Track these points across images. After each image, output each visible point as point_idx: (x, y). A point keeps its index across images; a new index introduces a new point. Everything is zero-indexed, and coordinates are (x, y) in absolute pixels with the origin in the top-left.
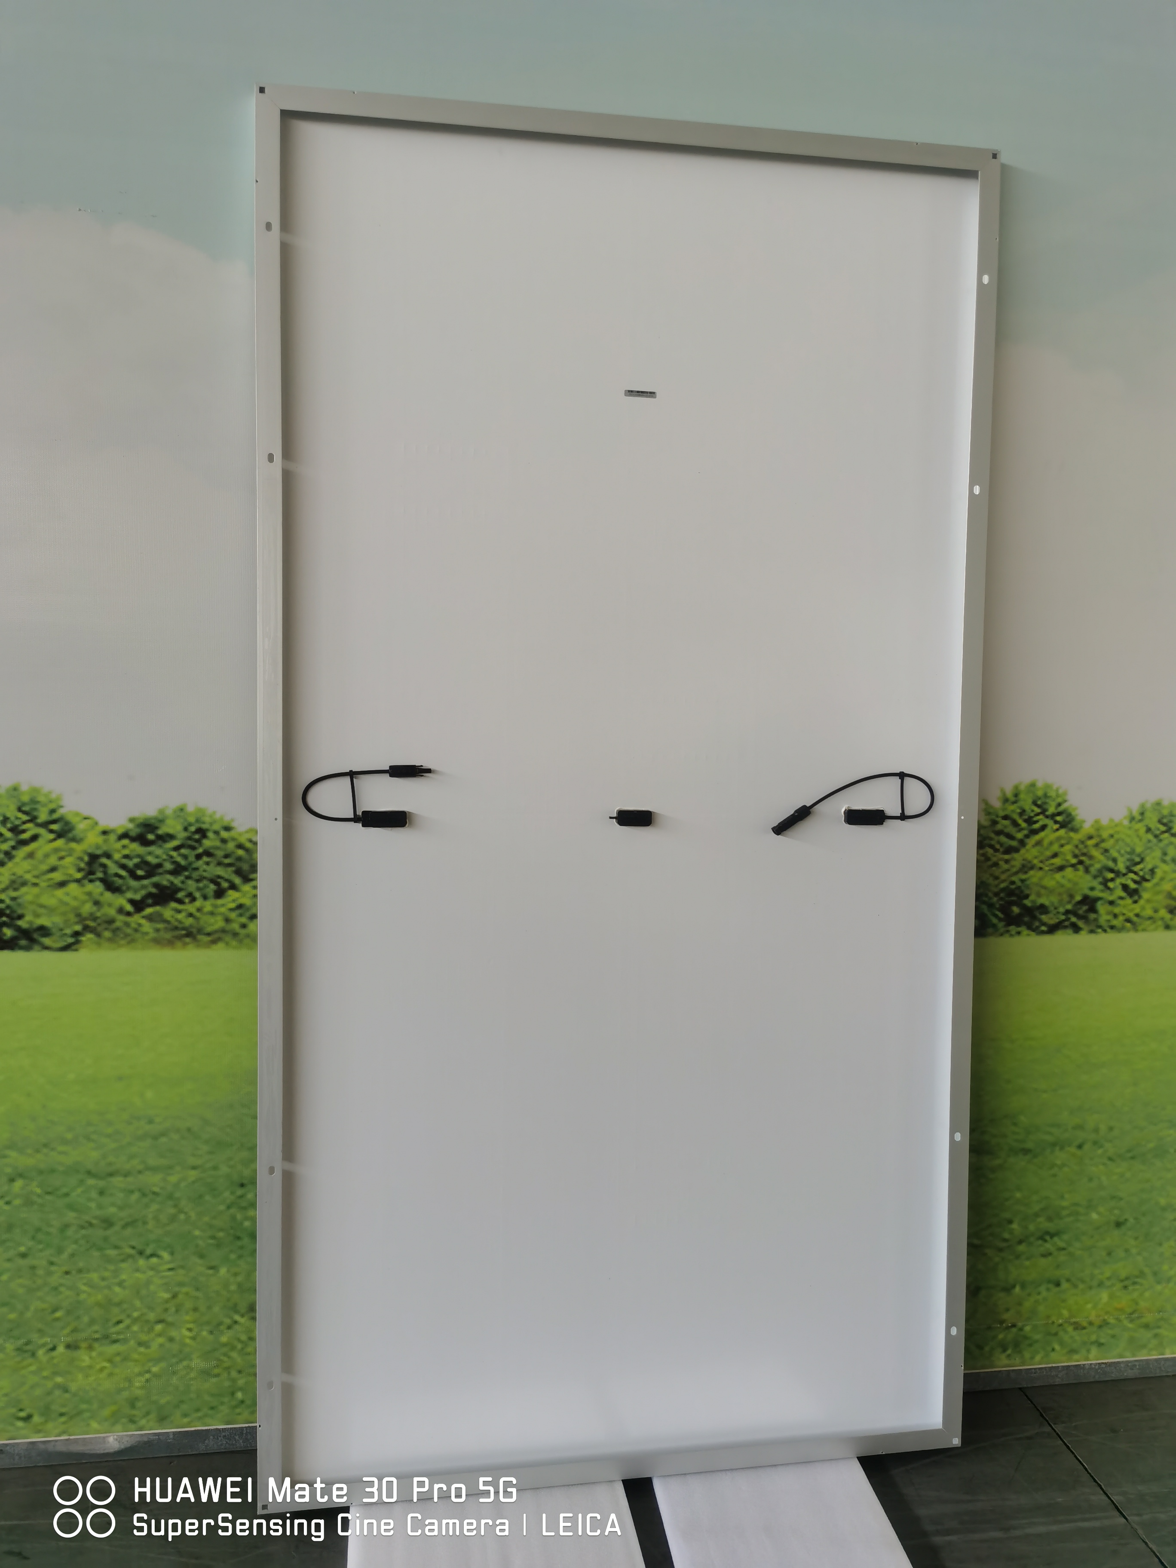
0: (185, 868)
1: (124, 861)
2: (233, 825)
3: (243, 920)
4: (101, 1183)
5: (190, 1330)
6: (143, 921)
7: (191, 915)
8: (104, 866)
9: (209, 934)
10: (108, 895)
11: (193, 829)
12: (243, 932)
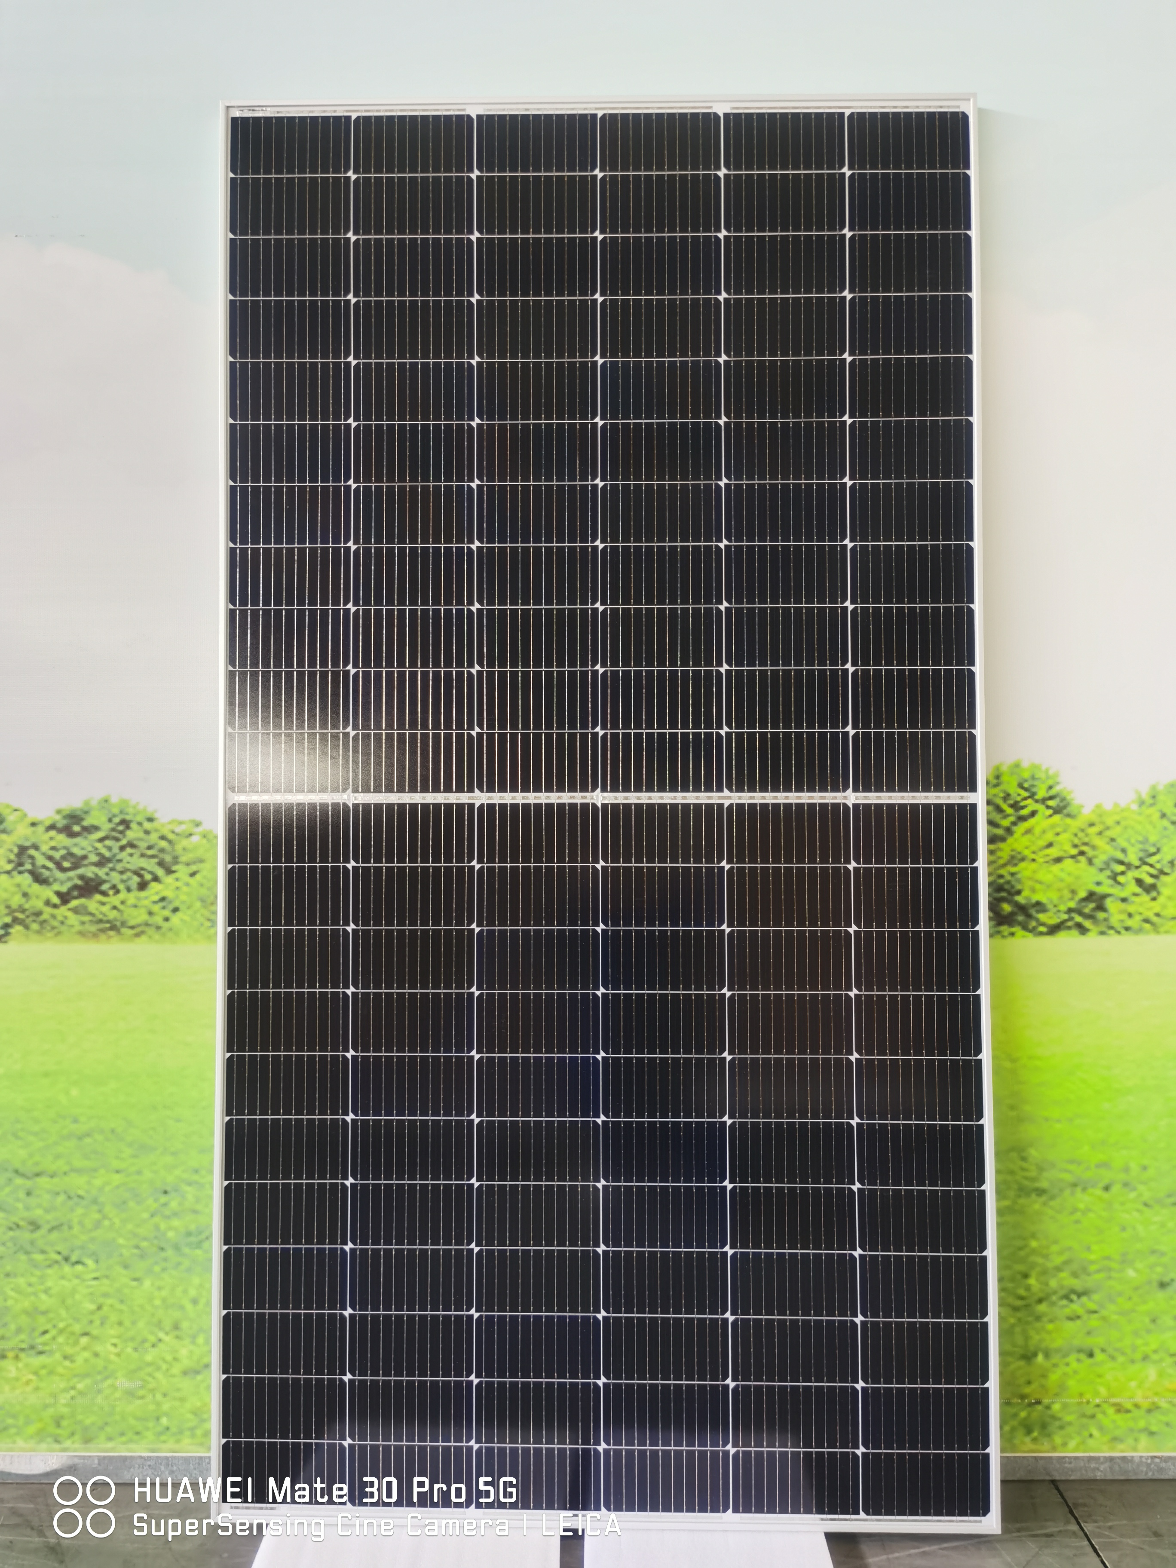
0: (109, 860)
1: (51, 853)
2: (156, 816)
3: (167, 913)
4: (28, 1183)
5: (115, 1345)
6: (69, 914)
7: (115, 908)
8: (32, 857)
9: (132, 928)
10: (36, 886)
11: (117, 820)
12: (166, 925)
